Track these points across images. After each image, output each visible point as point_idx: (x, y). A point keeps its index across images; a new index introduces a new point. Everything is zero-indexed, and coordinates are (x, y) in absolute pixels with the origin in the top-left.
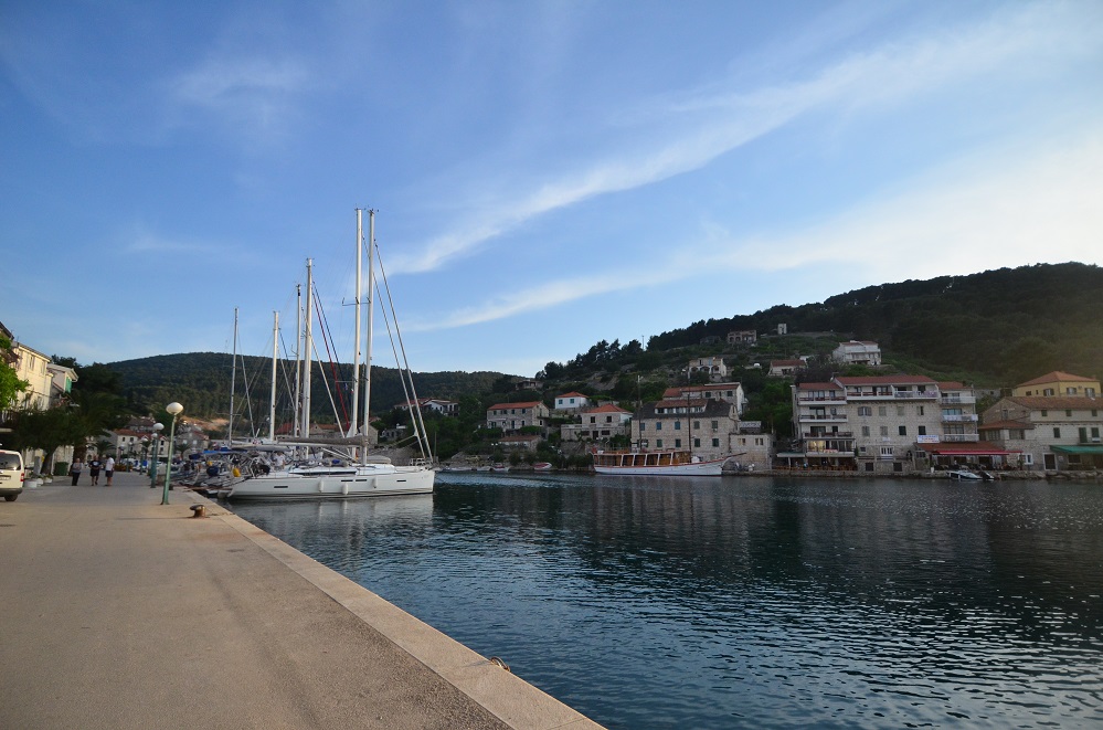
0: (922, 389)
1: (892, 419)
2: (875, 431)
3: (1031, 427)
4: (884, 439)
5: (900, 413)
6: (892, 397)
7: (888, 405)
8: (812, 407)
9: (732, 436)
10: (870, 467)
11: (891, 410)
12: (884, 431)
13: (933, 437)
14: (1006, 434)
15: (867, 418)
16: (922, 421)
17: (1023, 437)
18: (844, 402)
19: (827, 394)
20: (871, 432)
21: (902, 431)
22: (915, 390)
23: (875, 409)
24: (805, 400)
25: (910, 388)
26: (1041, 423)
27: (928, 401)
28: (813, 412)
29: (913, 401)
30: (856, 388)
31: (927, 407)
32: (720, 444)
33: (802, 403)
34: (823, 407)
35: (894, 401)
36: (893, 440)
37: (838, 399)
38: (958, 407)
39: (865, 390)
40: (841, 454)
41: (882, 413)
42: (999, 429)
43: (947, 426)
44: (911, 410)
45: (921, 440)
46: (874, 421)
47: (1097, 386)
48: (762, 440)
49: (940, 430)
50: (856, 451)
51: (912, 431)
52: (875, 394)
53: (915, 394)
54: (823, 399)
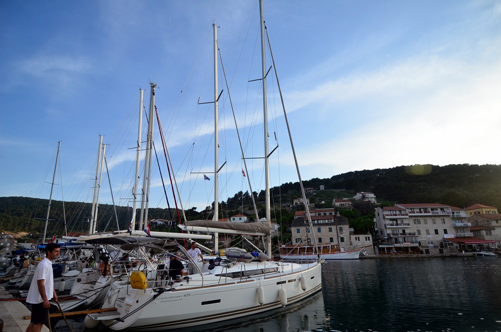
0: (442, 209)
1: (430, 225)
2: (423, 232)
3: (494, 228)
4: (428, 236)
5: (434, 223)
6: (430, 214)
7: (428, 218)
8: (391, 220)
9: (351, 236)
10: (427, 252)
11: (429, 220)
12: (428, 232)
13: (451, 235)
14: (484, 232)
15: (419, 225)
16: (446, 226)
17: (491, 234)
18: (408, 217)
19: (398, 213)
20: (422, 233)
21: (436, 232)
22: (439, 210)
23: (422, 220)
24: (387, 215)
25: (436, 209)
26: (497, 227)
27: (446, 216)
28: (391, 222)
29: (440, 216)
30: (411, 209)
31: (446, 219)
32: (345, 240)
33: (387, 217)
34: (396, 220)
35: (431, 216)
36: (432, 237)
37: (403, 215)
38: (460, 219)
39: (416, 211)
40: (412, 245)
41: (426, 223)
42: (479, 230)
43: (457, 228)
44: (438, 220)
45: (446, 236)
46: (422, 227)
47: (496, 210)
48: (369, 237)
49: (454, 231)
50: (420, 243)
51: (441, 232)
52: (421, 212)
53: (440, 212)
54: (396, 215)
